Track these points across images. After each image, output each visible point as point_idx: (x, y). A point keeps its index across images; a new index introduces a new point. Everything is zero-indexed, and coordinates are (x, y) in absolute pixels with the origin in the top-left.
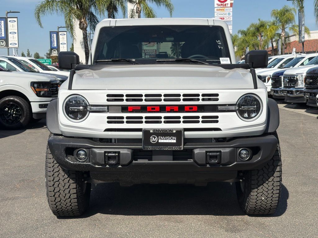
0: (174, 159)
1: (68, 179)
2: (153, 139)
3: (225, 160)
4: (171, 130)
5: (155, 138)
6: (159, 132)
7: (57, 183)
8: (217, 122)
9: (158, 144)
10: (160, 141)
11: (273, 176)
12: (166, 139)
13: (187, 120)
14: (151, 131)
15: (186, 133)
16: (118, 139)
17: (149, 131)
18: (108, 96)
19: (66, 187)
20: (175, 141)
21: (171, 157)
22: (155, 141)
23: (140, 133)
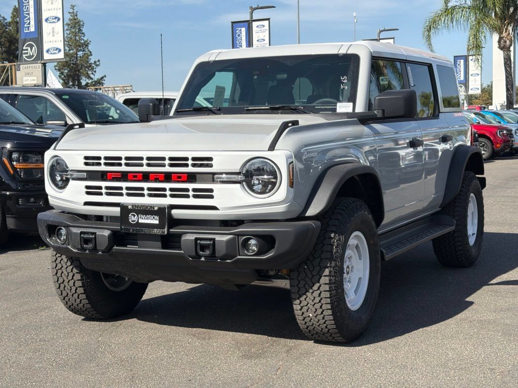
0: (163, 248)
1: (71, 267)
2: (133, 218)
3: (221, 251)
4: (152, 207)
5: (134, 216)
6: (139, 208)
7: (60, 272)
8: (212, 197)
9: (138, 224)
10: (141, 221)
11: (319, 282)
12: (147, 219)
13: (176, 193)
14: (130, 207)
15: (174, 212)
16: (110, 217)
17: (127, 207)
18: (86, 158)
19: (70, 277)
20: (157, 222)
21: (159, 244)
22: (135, 221)
23: (118, 209)
